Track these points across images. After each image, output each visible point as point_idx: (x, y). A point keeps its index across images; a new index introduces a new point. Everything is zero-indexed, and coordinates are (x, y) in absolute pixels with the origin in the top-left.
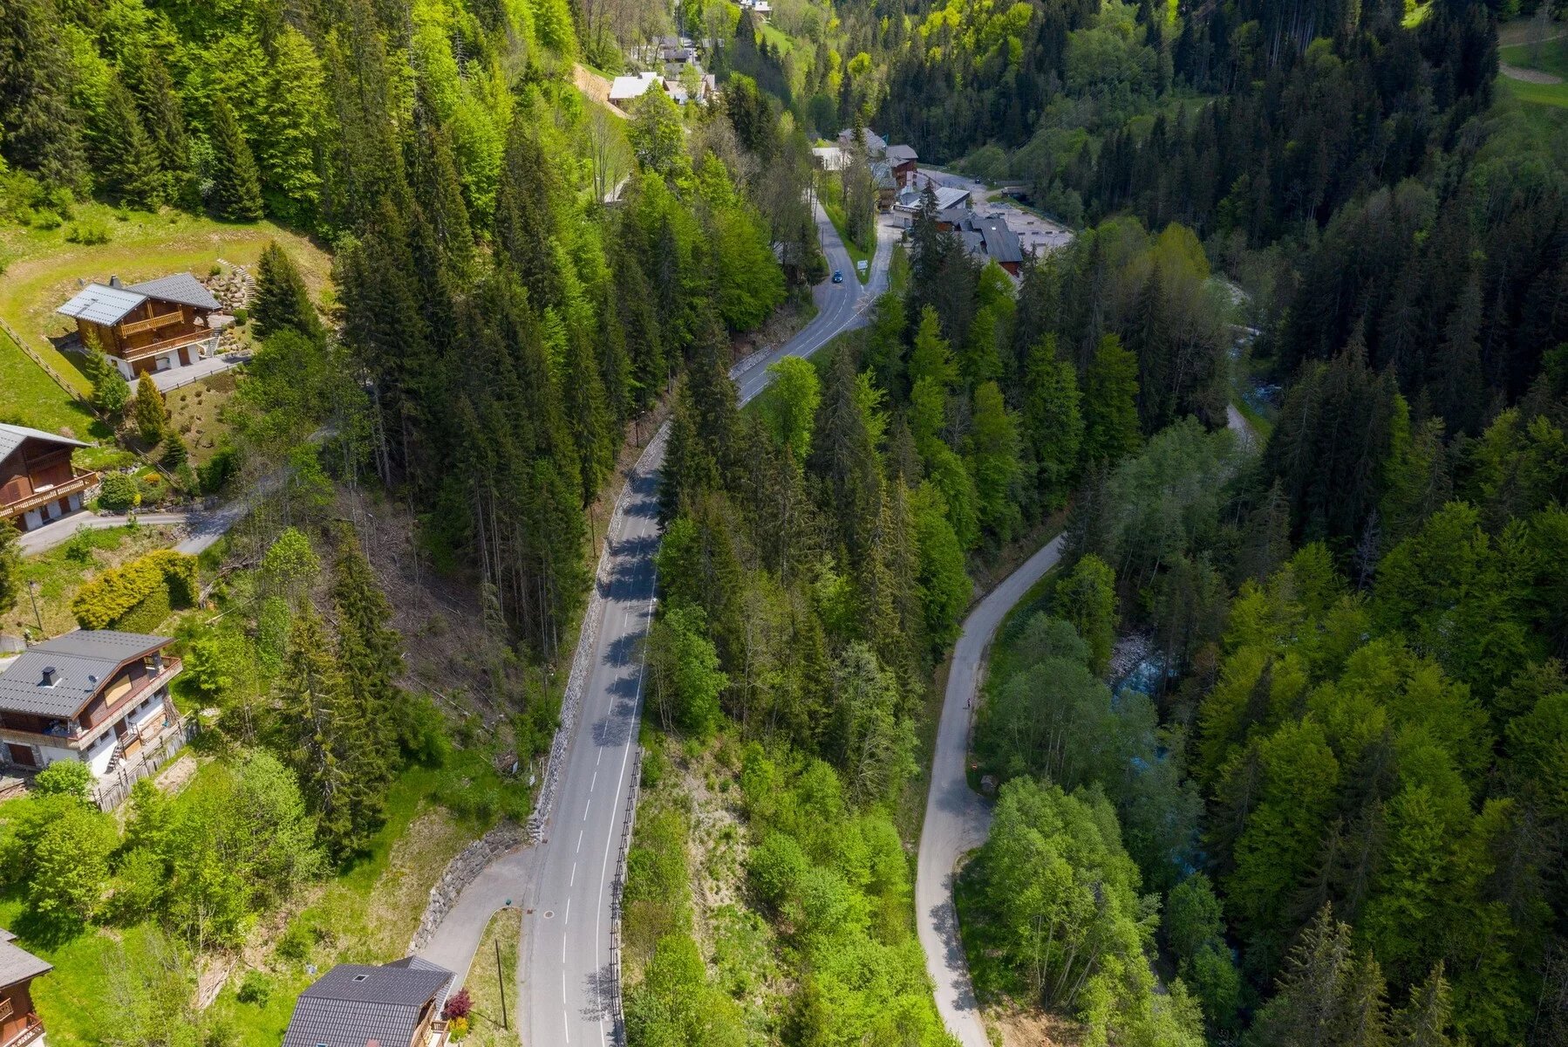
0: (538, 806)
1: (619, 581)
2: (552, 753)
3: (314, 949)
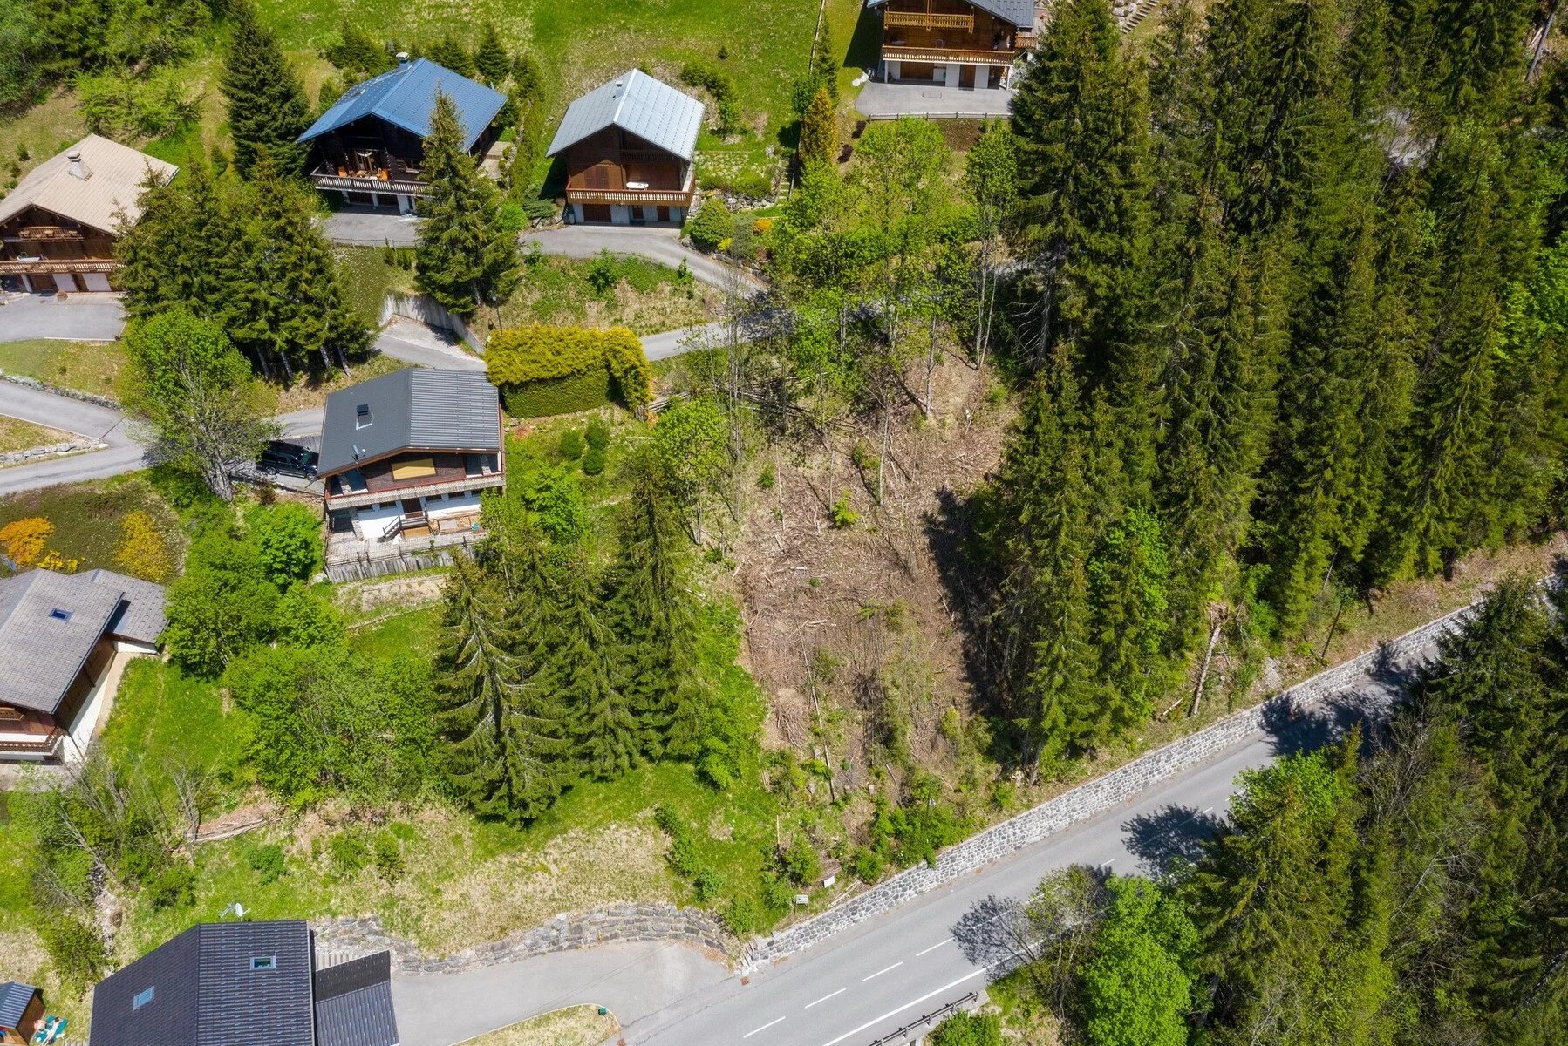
0: (778, 936)
1: (1322, 723)
2: (879, 887)
3: (371, 868)
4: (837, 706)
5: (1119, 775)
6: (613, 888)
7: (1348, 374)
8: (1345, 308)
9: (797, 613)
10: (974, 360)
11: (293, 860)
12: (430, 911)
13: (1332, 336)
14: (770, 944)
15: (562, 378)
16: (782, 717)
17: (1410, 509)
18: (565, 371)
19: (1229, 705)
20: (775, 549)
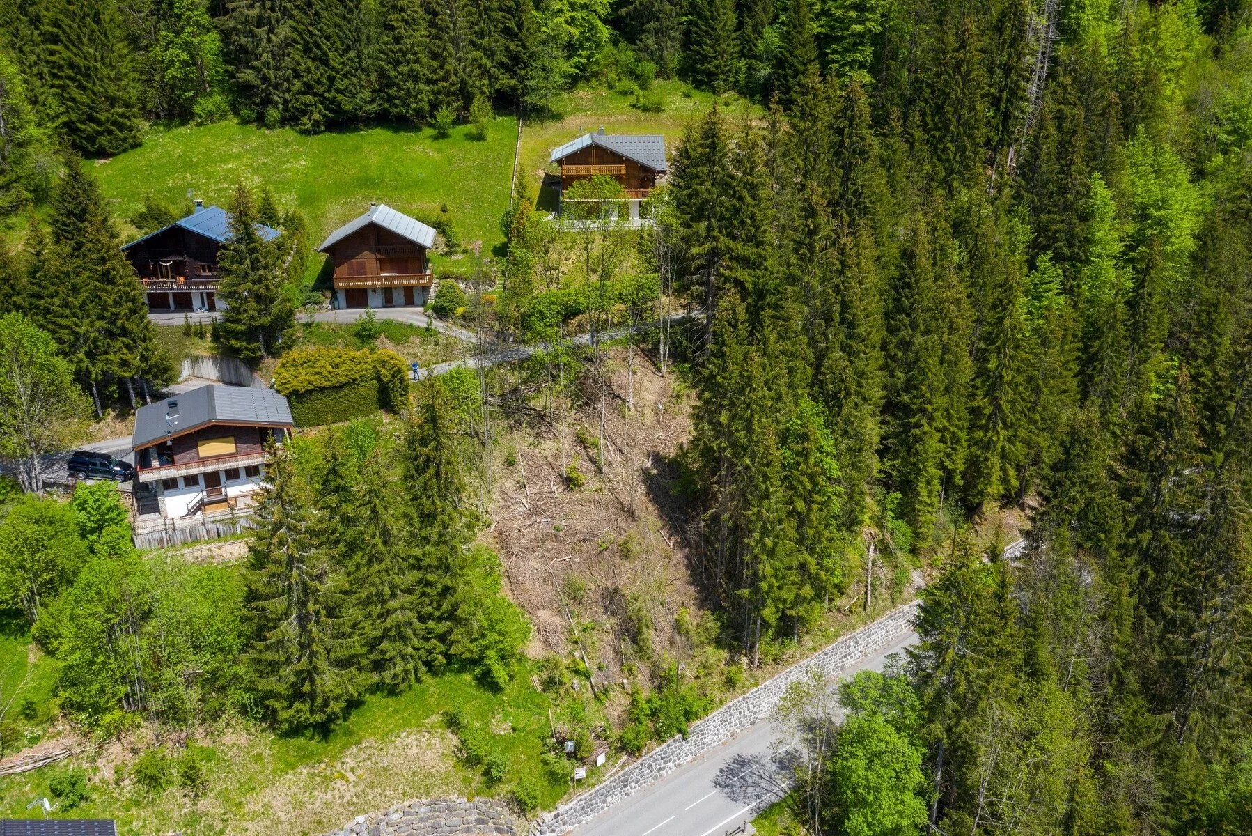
0: (562, 808)
2: (645, 759)
3: (175, 790)
4: (588, 620)
5: (822, 657)
6: (407, 788)
7: (927, 332)
8: (917, 281)
9: (546, 554)
10: (659, 370)
11: (95, 788)
12: (233, 824)
13: (912, 304)
14: (556, 816)
15: (341, 387)
16: (543, 632)
17: (989, 434)
18: (343, 380)
19: (892, 602)
20: (522, 510)
